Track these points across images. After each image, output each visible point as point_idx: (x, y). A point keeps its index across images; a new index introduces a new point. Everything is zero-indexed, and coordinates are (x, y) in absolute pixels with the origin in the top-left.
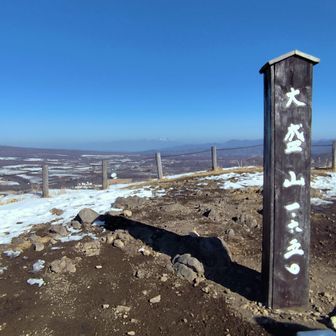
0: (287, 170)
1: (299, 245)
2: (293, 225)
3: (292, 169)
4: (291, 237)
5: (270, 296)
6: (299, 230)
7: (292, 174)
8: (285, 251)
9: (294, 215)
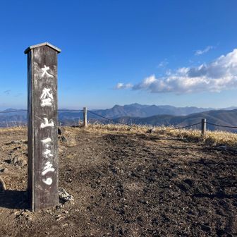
0: (42, 117)
1: (51, 165)
2: (47, 152)
3: (45, 116)
4: (46, 160)
5: (33, 203)
6: (51, 155)
7: (46, 119)
8: (42, 170)
9: (48, 146)
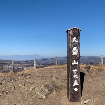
1: (77, 82)
3: (74, 60)
4: (75, 79)
6: (77, 77)
8: (73, 84)
9: (75, 73)
